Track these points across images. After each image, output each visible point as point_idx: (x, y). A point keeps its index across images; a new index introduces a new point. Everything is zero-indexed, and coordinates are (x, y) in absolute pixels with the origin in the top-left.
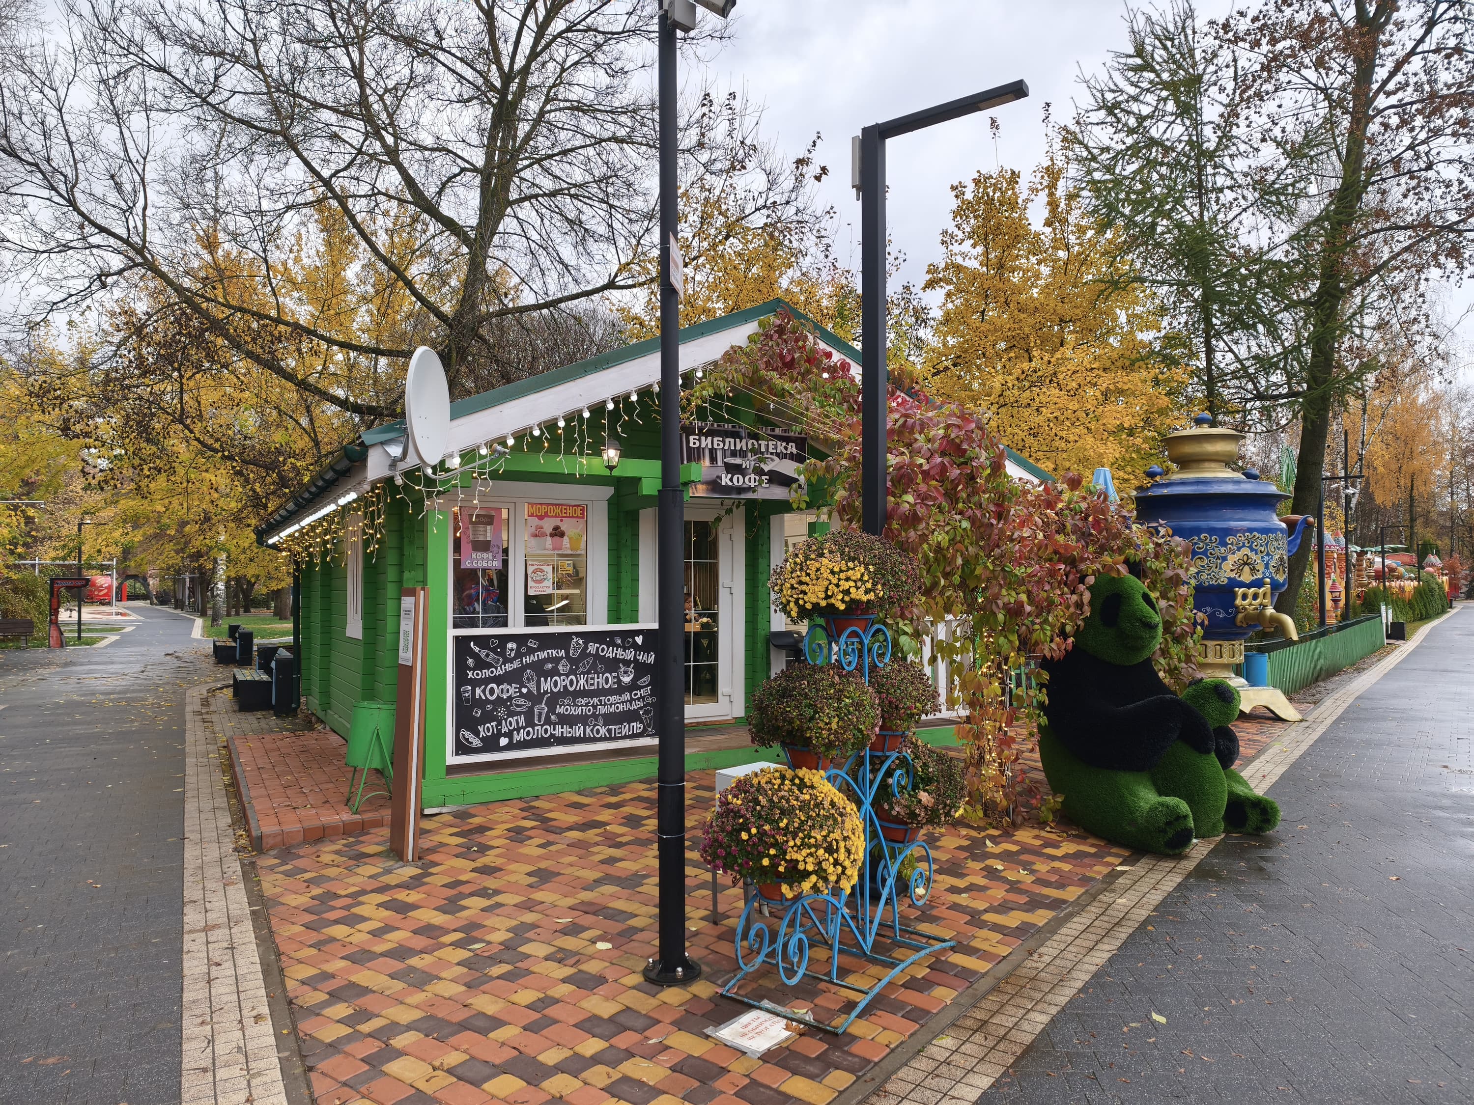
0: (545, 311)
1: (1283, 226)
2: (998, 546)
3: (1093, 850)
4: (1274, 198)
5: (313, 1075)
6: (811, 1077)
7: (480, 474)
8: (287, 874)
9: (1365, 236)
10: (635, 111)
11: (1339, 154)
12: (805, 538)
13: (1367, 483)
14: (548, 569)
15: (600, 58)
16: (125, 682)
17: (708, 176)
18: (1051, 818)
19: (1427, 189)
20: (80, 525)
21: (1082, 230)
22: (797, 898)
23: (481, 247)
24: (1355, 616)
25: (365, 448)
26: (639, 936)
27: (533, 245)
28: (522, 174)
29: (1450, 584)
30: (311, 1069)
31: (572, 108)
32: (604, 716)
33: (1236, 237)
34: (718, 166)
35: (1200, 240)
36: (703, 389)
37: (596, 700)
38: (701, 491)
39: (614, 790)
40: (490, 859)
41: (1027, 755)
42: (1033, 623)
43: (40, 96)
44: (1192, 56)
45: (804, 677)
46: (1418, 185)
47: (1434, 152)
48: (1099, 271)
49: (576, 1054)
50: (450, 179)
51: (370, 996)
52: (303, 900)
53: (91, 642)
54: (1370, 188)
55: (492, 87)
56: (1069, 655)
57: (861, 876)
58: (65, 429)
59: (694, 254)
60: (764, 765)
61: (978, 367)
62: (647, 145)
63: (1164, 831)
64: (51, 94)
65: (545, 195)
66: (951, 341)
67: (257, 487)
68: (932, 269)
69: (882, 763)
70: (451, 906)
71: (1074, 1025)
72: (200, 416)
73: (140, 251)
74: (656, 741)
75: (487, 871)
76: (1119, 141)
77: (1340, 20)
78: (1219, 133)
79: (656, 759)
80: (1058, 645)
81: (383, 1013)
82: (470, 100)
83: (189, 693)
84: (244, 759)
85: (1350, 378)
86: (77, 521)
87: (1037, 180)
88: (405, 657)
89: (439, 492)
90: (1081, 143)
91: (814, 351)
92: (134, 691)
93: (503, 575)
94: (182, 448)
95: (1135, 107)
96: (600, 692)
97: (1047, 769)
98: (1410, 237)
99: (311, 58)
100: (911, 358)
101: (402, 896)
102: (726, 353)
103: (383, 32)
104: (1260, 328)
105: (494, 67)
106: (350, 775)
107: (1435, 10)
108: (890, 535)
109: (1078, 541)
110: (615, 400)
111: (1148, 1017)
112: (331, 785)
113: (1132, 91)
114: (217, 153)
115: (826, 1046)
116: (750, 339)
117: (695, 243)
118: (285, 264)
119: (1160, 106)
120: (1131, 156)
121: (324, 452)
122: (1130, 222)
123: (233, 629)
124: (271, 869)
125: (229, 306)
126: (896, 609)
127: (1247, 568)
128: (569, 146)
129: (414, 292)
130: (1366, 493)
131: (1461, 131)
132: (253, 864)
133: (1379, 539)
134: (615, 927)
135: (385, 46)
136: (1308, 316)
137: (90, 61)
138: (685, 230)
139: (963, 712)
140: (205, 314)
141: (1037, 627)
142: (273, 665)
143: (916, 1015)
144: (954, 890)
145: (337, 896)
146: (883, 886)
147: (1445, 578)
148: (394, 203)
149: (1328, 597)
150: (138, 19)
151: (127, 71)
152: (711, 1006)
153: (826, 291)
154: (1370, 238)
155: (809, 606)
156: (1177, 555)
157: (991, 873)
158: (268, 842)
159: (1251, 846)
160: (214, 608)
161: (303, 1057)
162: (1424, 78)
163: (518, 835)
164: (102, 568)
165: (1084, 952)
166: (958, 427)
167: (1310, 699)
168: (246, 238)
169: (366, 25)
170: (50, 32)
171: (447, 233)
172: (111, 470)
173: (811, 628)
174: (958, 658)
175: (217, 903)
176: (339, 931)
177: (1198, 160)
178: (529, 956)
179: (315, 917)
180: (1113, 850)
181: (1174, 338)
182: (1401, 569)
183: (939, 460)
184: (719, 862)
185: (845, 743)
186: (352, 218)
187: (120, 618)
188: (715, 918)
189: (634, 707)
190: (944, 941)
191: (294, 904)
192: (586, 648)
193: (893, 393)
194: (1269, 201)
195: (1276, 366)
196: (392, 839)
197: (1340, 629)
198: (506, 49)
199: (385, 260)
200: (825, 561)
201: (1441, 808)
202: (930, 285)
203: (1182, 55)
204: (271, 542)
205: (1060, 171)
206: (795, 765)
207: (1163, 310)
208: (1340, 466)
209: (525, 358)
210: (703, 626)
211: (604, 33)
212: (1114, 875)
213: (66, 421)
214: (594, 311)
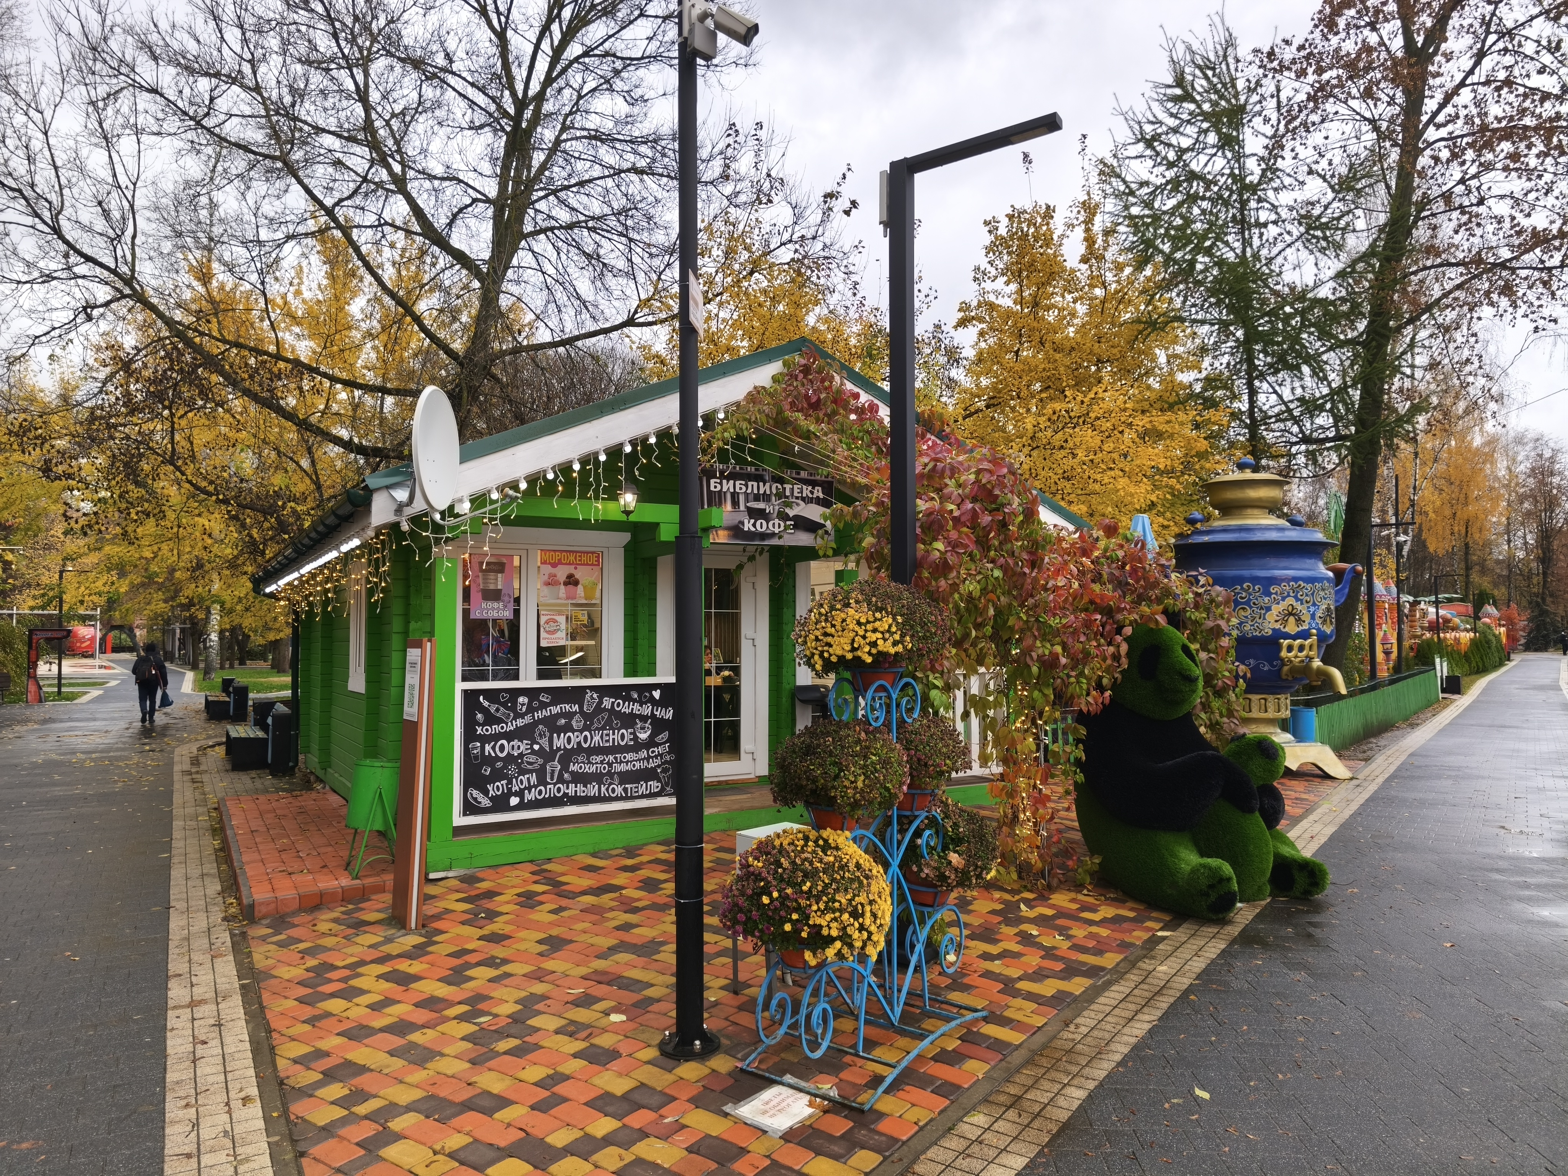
0: (561, 349)
1: (1330, 262)
2: (1032, 596)
3: (1132, 914)
4: (1319, 233)
5: (304, 1161)
6: (836, 1157)
7: (491, 520)
8: (281, 945)
9: (1415, 273)
10: (655, 141)
11: (1388, 187)
12: (832, 587)
13: (1420, 529)
14: (562, 619)
15: (618, 85)
16: (108, 740)
17: (732, 210)
18: (1088, 880)
19: (1479, 225)
20: (61, 573)
21: (1119, 267)
22: (822, 965)
23: (494, 282)
24: (1408, 669)
25: (369, 493)
26: (654, 1007)
27: (549, 280)
28: (537, 206)
29: (1508, 636)
30: (302, 1154)
31: (590, 138)
32: (620, 774)
33: (1280, 274)
34: (742, 198)
35: (1244, 278)
36: (725, 430)
37: (611, 758)
38: (722, 537)
39: (630, 852)
40: (498, 926)
41: (1063, 814)
42: (1069, 676)
43: (25, 118)
44: (1234, 86)
45: (828, 734)
46: (1470, 221)
47: (1484, 187)
48: (1137, 309)
49: (586, 1134)
50: (461, 210)
51: (367, 1076)
52: (297, 972)
53: (71, 697)
54: (1420, 223)
55: (506, 114)
56: (1107, 709)
57: (889, 942)
58: (46, 470)
59: (719, 289)
60: (787, 825)
61: (1013, 409)
62: (668, 176)
63: (1207, 895)
64: (36, 116)
65: (561, 227)
66: (985, 382)
67: (255, 532)
68: (964, 307)
69: (911, 823)
70: (456, 977)
71: (1113, 1101)
72: (193, 457)
73: (129, 281)
74: (672, 801)
75: (495, 938)
76: (1158, 176)
77: (1388, 50)
78: (1263, 166)
79: (673, 819)
80: (1095, 698)
81: (381, 1093)
82: (481, 127)
83: (178, 751)
84: (236, 821)
85: (1402, 420)
86: (58, 569)
87: (1073, 215)
88: (410, 712)
89: (447, 539)
90: (1118, 176)
91: (840, 391)
92: (118, 750)
93: (514, 626)
94: (173, 490)
95: (1174, 139)
96: (615, 749)
97: (1083, 828)
98: (1462, 274)
99: (311, 81)
100: (943, 399)
101: (404, 966)
102: (749, 393)
103: (389, 54)
104: (1306, 369)
105: (507, 93)
106: (350, 838)
107: (1484, 41)
108: (920, 585)
109: (1114, 590)
110: (633, 443)
111: (1191, 1093)
112: (330, 849)
113: (1172, 122)
114: (212, 179)
115: (851, 1124)
116: (775, 379)
117: (719, 278)
118: (284, 297)
119: (1201, 138)
120: (1171, 191)
121: (326, 496)
122: (1169, 259)
123: (227, 684)
124: (264, 939)
125: (224, 341)
126: (926, 662)
127: (1292, 619)
128: (587, 177)
129: (423, 329)
130: (1419, 543)
131: (1512, 166)
132: (244, 934)
133: (1433, 589)
134: (630, 997)
135: (392, 68)
136: (1356, 355)
137: (79, 82)
138: (707, 265)
139: (996, 769)
140: (198, 349)
141: (1073, 680)
142: (270, 720)
143: (947, 1089)
144: (986, 957)
145: (334, 968)
146: (912, 952)
147: (1503, 630)
148: (401, 234)
149: (1379, 648)
150: (130, 39)
151: (117, 92)
152: (731, 1081)
153: (855, 329)
154: (1420, 275)
155: (834, 659)
156: (1218, 606)
157: (1026, 939)
158: (260, 911)
159: (1299, 911)
160: (206, 660)
161: (294, 1142)
162: (1474, 111)
163: (528, 900)
164: (84, 619)
165: (1123, 1022)
166: (990, 471)
167: (1360, 756)
168: (243, 268)
169: (371, 45)
170: (36, 49)
171: (458, 267)
172: (95, 513)
173: (838, 681)
174: (991, 713)
175: (204, 977)
176: (335, 1005)
177: (1241, 195)
178: (538, 1030)
179: (310, 991)
180: (1154, 914)
181: (1215, 380)
182: (1457, 620)
183: (970, 506)
184: (739, 928)
185: (871, 802)
186: (357, 250)
187: (103, 671)
188: (735, 987)
189: (652, 765)
190: (976, 1011)
191: (287, 976)
192: (600, 702)
193: (923, 436)
194: (1314, 237)
195: (1321, 408)
196: (394, 906)
197: (1392, 682)
198: (520, 74)
199: (393, 295)
200: (851, 611)
201: (1498, 871)
202: (962, 323)
203: (1224, 85)
204: (268, 590)
205: (1097, 205)
206: (819, 826)
207: (1203, 350)
208: (1391, 512)
209: (540, 398)
210: (725, 679)
211: (622, 59)
212: (1154, 941)
213: (47, 462)
214: (613, 349)
